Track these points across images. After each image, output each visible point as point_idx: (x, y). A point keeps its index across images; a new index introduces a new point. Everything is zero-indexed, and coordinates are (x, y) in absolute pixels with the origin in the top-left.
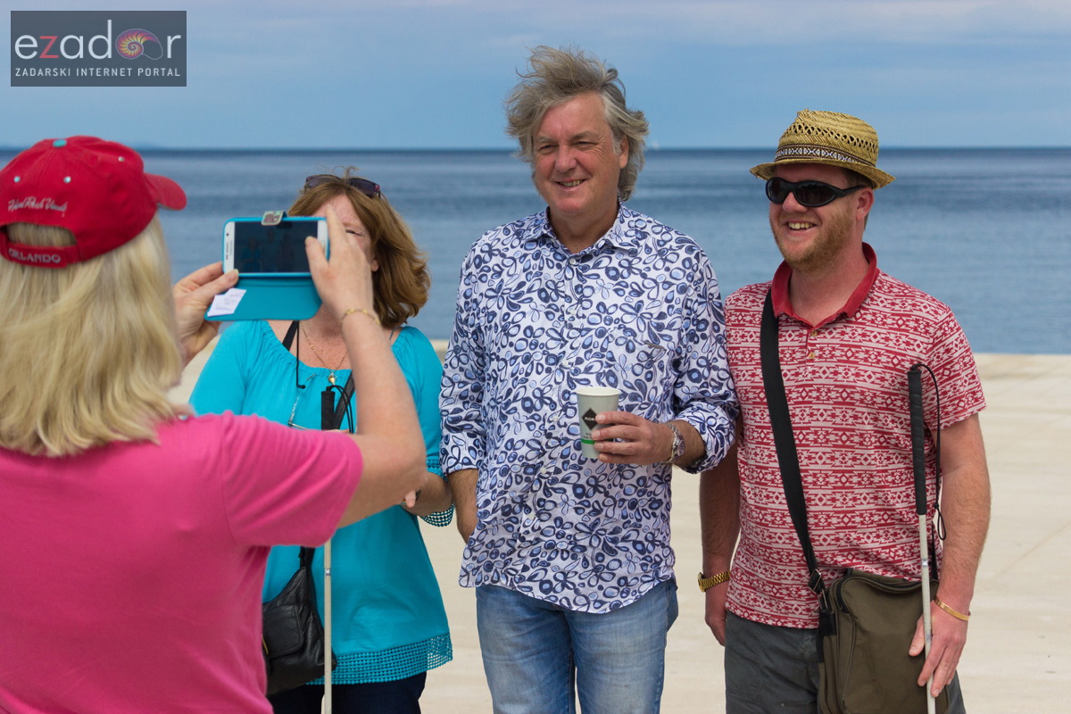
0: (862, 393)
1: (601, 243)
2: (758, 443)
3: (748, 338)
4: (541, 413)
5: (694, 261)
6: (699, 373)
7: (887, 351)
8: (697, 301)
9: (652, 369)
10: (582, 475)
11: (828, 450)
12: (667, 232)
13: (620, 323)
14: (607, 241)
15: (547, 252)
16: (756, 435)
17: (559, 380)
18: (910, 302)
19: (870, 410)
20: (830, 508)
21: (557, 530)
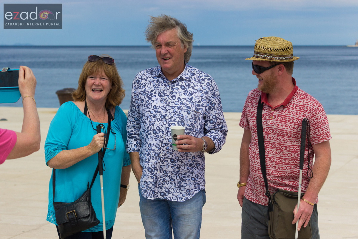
12: (201, 73)
14: (181, 76)
15: (161, 80)
21: (165, 174)
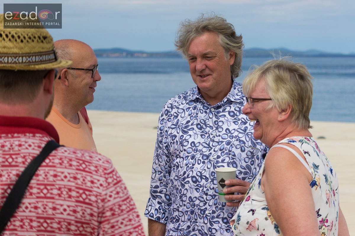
1: (226, 100)
4: (201, 183)
9: (253, 159)
10: (225, 213)
13: (237, 138)
14: (228, 98)
15: (199, 106)
17: (209, 167)
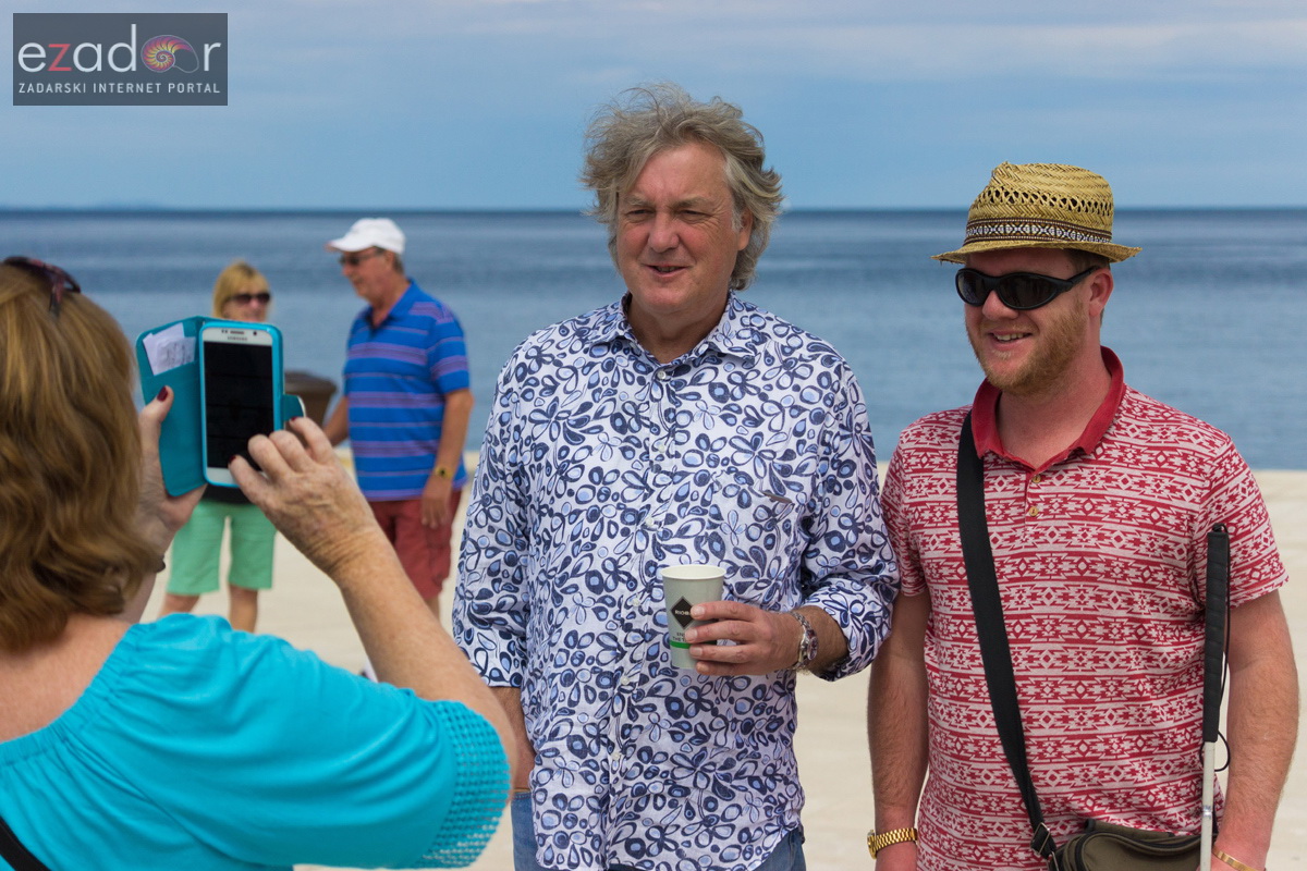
0: (1108, 563)
1: (703, 348)
2: (955, 639)
3: (938, 489)
4: (616, 595)
5: (835, 377)
6: (841, 536)
7: (1143, 502)
8: (838, 434)
9: (774, 532)
10: (678, 685)
11: (1058, 647)
12: (796, 335)
13: (730, 464)
14: (711, 344)
15: (623, 361)
16: (952, 628)
17: (641, 546)
18: (1173, 429)
19: (1120, 589)
20: (1060, 732)
21: (646, 767)
